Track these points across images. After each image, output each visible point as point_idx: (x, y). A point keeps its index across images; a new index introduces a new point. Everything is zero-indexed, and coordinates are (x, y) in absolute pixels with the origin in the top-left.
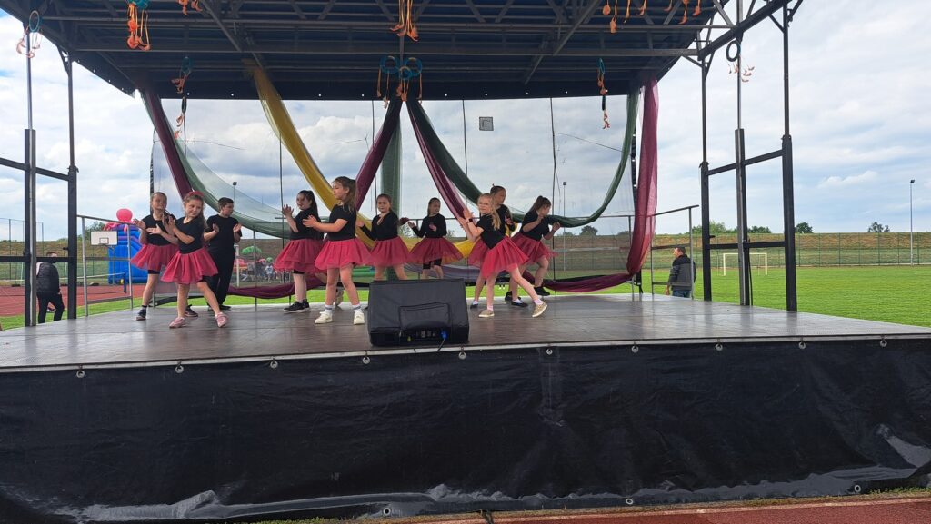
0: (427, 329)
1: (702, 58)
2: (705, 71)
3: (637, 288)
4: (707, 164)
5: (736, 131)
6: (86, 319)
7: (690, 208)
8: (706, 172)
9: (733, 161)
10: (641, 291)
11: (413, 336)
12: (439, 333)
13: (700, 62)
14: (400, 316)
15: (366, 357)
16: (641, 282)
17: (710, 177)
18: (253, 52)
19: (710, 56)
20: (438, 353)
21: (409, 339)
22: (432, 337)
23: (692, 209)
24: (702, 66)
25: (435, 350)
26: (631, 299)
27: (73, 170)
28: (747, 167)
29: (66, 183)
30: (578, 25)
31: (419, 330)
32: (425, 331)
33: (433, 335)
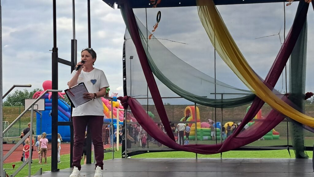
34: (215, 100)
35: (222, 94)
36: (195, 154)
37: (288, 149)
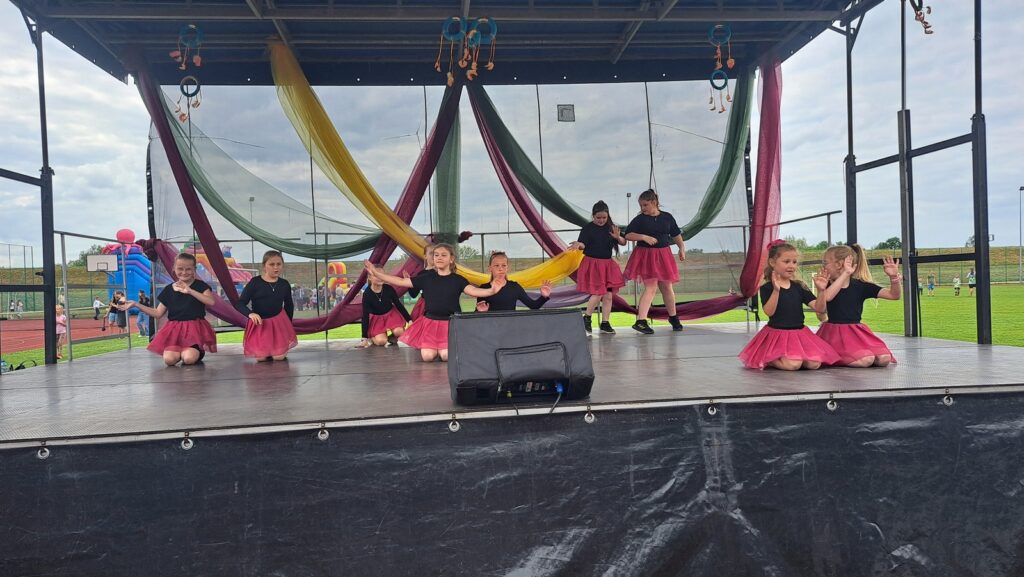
0: (536, 379)
1: (846, 22)
2: (851, 39)
3: (753, 316)
4: (854, 158)
5: (900, 113)
6: (70, 365)
7: (829, 214)
8: (852, 168)
9: (896, 152)
10: (758, 319)
11: (516, 391)
12: (551, 386)
13: (844, 29)
14: (497, 362)
15: (454, 421)
18: (274, 18)
19: (858, 19)
20: (551, 415)
21: (510, 395)
22: (540, 390)
24: (846, 33)
25: (545, 411)
26: (746, 329)
27: (47, 172)
28: (914, 159)
29: (38, 189)
31: (523, 381)
32: (531, 383)
33: (543, 388)
34: (316, 246)
35: (326, 235)
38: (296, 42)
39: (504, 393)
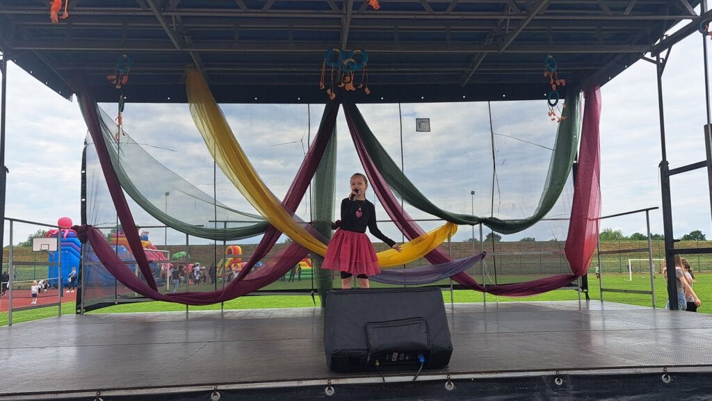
0: (400, 351)
1: (656, 53)
2: (661, 67)
3: (583, 295)
4: (667, 163)
5: (706, 126)
7: (647, 210)
8: (666, 172)
9: (705, 159)
10: (587, 298)
11: (382, 361)
12: (414, 358)
13: (655, 59)
14: (367, 335)
15: (329, 386)
16: (587, 289)
17: (670, 177)
18: (190, 50)
19: (667, 50)
20: (414, 383)
21: (378, 364)
22: (405, 360)
23: (650, 211)
24: (657, 62)
25: (410, 378)
26: (578, 306)
30: (533, 16)
31: (390, 352)
32: (397, 354)
33: (407, 358)
34: (216, 230)
35: (225, 222)
36: (186, 305)
37: (313, 295)
38: (208, 69)
39: (373, 361)
